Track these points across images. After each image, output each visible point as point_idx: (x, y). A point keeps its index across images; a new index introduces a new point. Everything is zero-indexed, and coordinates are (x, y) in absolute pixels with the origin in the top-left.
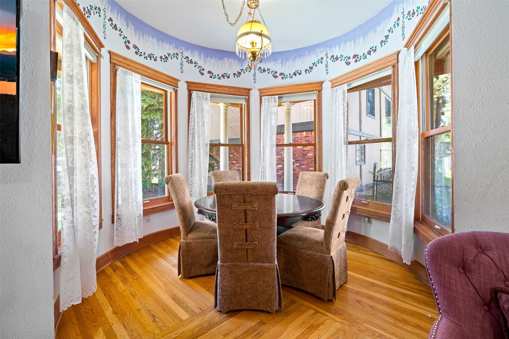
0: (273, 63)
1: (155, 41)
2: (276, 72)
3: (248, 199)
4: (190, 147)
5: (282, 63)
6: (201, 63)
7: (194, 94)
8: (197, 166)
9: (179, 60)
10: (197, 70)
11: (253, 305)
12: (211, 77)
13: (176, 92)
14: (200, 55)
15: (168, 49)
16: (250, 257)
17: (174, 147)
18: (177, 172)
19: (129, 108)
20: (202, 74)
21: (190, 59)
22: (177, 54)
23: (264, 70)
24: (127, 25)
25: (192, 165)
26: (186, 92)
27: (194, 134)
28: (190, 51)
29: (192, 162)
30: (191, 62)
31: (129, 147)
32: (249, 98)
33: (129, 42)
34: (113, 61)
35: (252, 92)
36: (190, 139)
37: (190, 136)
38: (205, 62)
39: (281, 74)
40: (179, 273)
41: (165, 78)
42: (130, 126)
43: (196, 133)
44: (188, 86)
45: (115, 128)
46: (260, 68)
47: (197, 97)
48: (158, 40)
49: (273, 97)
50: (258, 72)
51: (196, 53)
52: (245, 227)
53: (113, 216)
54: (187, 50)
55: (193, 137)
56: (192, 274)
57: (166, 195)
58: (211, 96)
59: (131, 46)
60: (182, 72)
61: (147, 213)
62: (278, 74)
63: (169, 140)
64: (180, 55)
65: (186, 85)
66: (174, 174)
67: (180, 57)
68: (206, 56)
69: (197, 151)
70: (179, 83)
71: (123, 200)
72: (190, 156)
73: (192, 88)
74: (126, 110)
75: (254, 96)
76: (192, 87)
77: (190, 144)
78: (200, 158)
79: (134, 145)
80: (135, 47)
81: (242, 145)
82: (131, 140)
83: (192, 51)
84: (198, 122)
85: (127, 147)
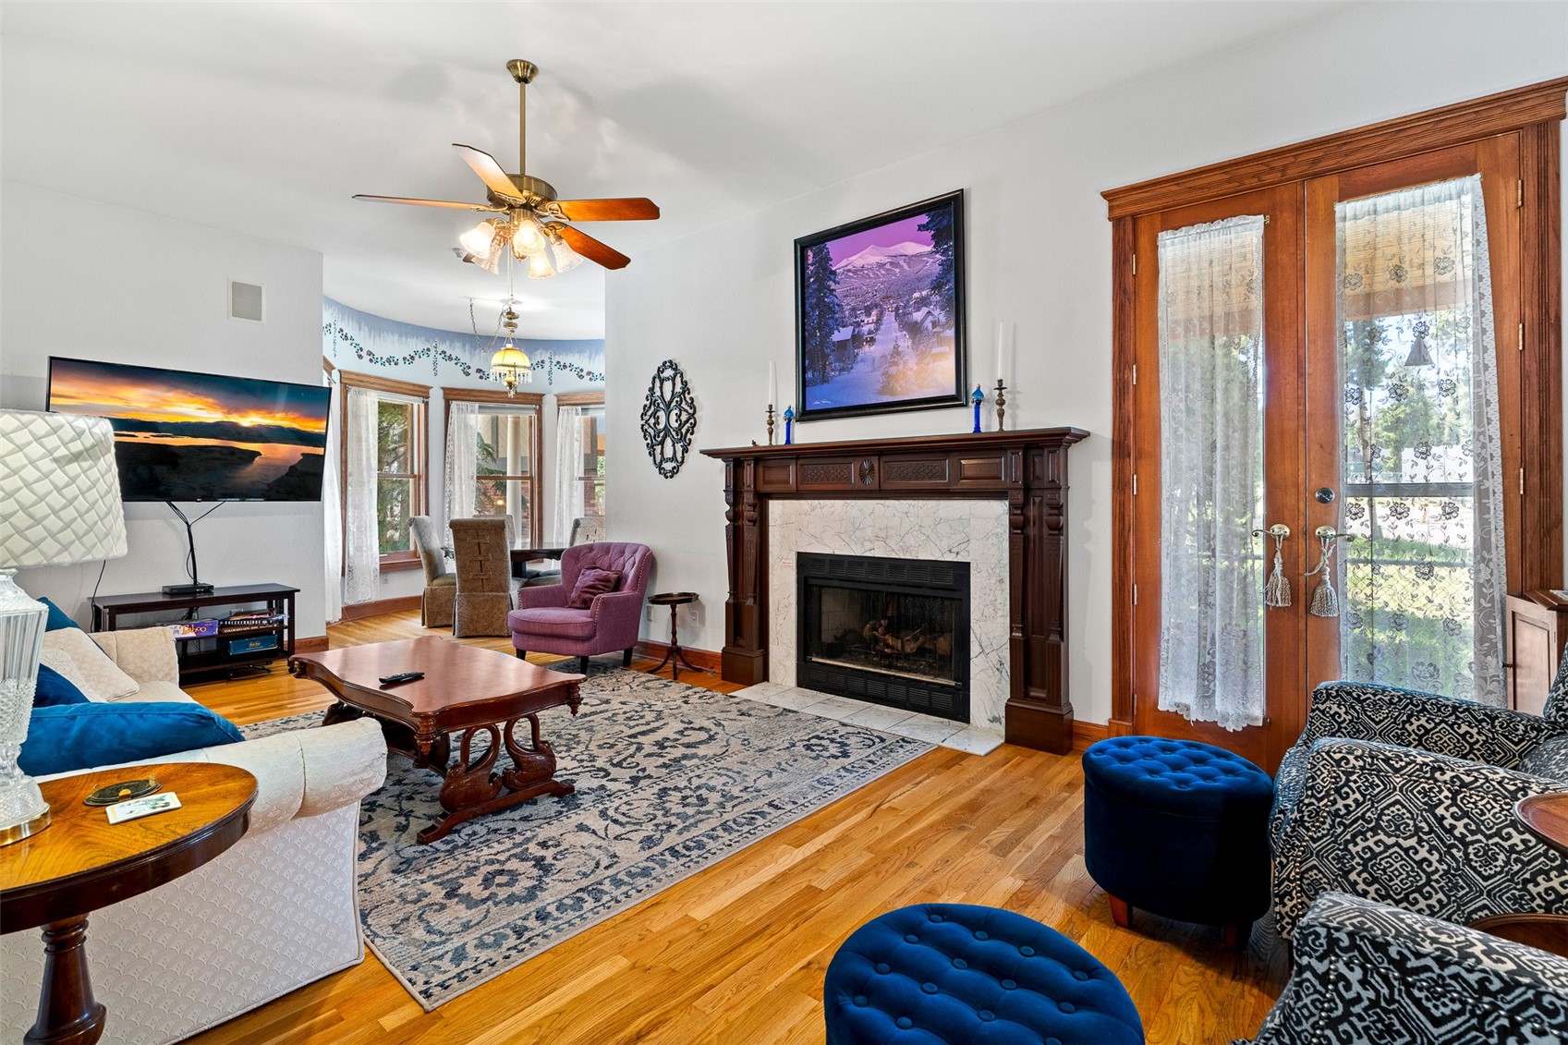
0: (577, 356)
1: (396, 337)
2: (582, 370)
3: (480, 534)
4: (448, 482)
5: (590, 358)
6: (465, 358)
7: (454, 405)
8: (457, 509)
9: (432, 358)
10: (459, 369)
11: (488, 632)
12: (481, 377)
13: (426, 404)
14: (464, 346)
15: (416, 345)
16: (486, 588)
17: (422, 482)
18: (427, 514)
19: (364, 436)
20: (468, 374)
21: (448, 354)
22: (428, 350)
23: (565, 366)
24: (360, 329)
25: (449, 508)
26: (442, 403)
27: (452, 464)
28: (448, 343)
29: (450, 503)
30: (450, 358)
31: (364, 483)
32: (540, 407)
33: (361, 349)
34: (343, 381)
35: (545, 399)
36: (448, 470)
37: (448, 466)
38: (472, 355)
39: (589, 373)
40: (423, 624)
41: (411, 388)
42: (364, 458)
43: (456, 462)
44: (445, 394)
45: (346, 461)
46: (558, 363)
47: (458, 409)
48: (400, 336)
49: (574, 407)
50: (555, 369)
51: (458, 345)
52: (480, 558)
53: (343, 568)
54: (443, 341)
55: (452, 468)
56: (437, 624)
57: (412, 548)
58: (480, 407)
59: (364, 353)
60: (436, 374)
61: (386, 569)
62: (584, 373)
63: (416, 472)
64: (433, 350)
65: (442, 392)
66: (423, 516)
67: (432, 353)
68: (474, 347)
69: (457, 487)
70: (431, 391)
71: (355, 548)
72: (447, 494)
73: (451, 397)
74: (359, 439)
75: (549, 404)
76: (451, 395)
77: (447, 477)
78: (461, 497)
79: (369, 481)
80: (370, 353)
81: (531, 478)
82: (365, 474)
83: (452, 342)
84: (459, 446)
85: (361, 484)
